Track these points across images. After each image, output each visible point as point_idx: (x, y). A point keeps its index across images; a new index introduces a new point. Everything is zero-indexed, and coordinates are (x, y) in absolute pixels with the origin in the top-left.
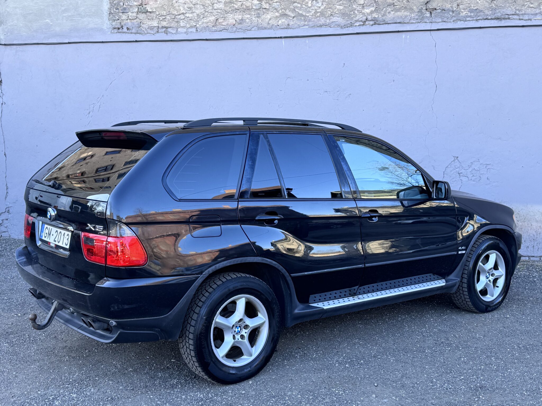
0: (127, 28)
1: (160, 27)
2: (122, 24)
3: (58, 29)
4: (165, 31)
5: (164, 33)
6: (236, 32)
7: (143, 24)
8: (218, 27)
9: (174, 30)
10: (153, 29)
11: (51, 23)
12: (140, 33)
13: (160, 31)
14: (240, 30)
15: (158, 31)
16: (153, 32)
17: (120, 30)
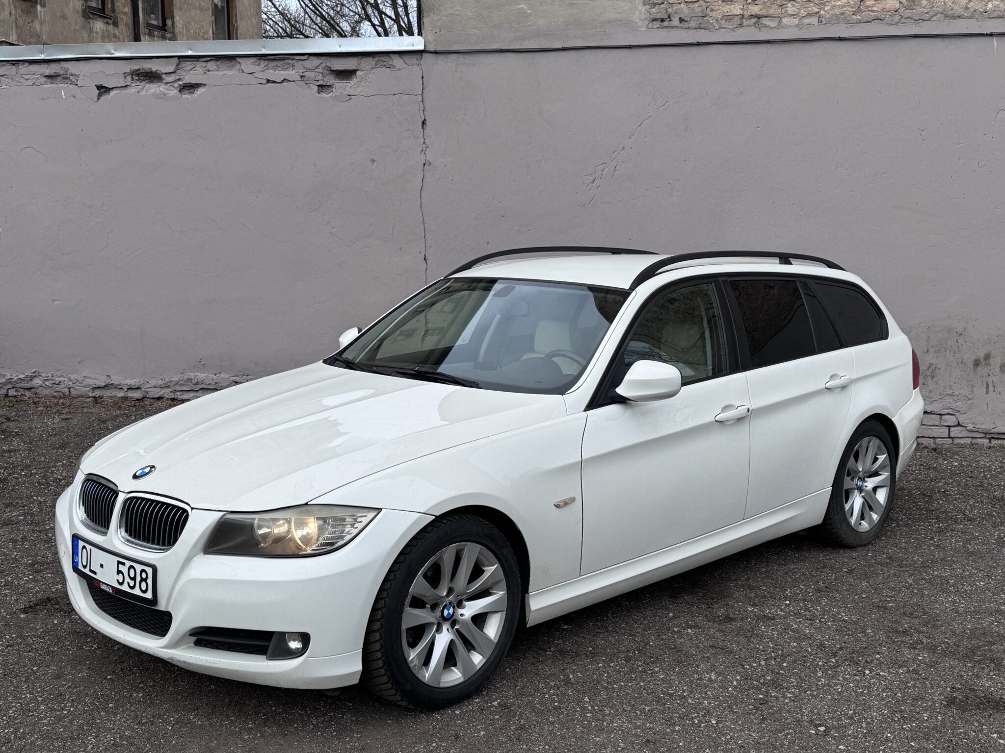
0: (680, 18)
1: (746, 16)
2: (670, 10)
3: (542, 22)
4: (755, 23)
5: (753, 27)
6: (900, 24)
7: (712, 10)
8: (863, 14)
9: (774, 21)
10: (732, 19)
11: (529, 11)
12: (704, 28)
13: (745, 22)
14: (909, 19)
15: (743, 23)
16: (732, 25)
17: (666, 24)
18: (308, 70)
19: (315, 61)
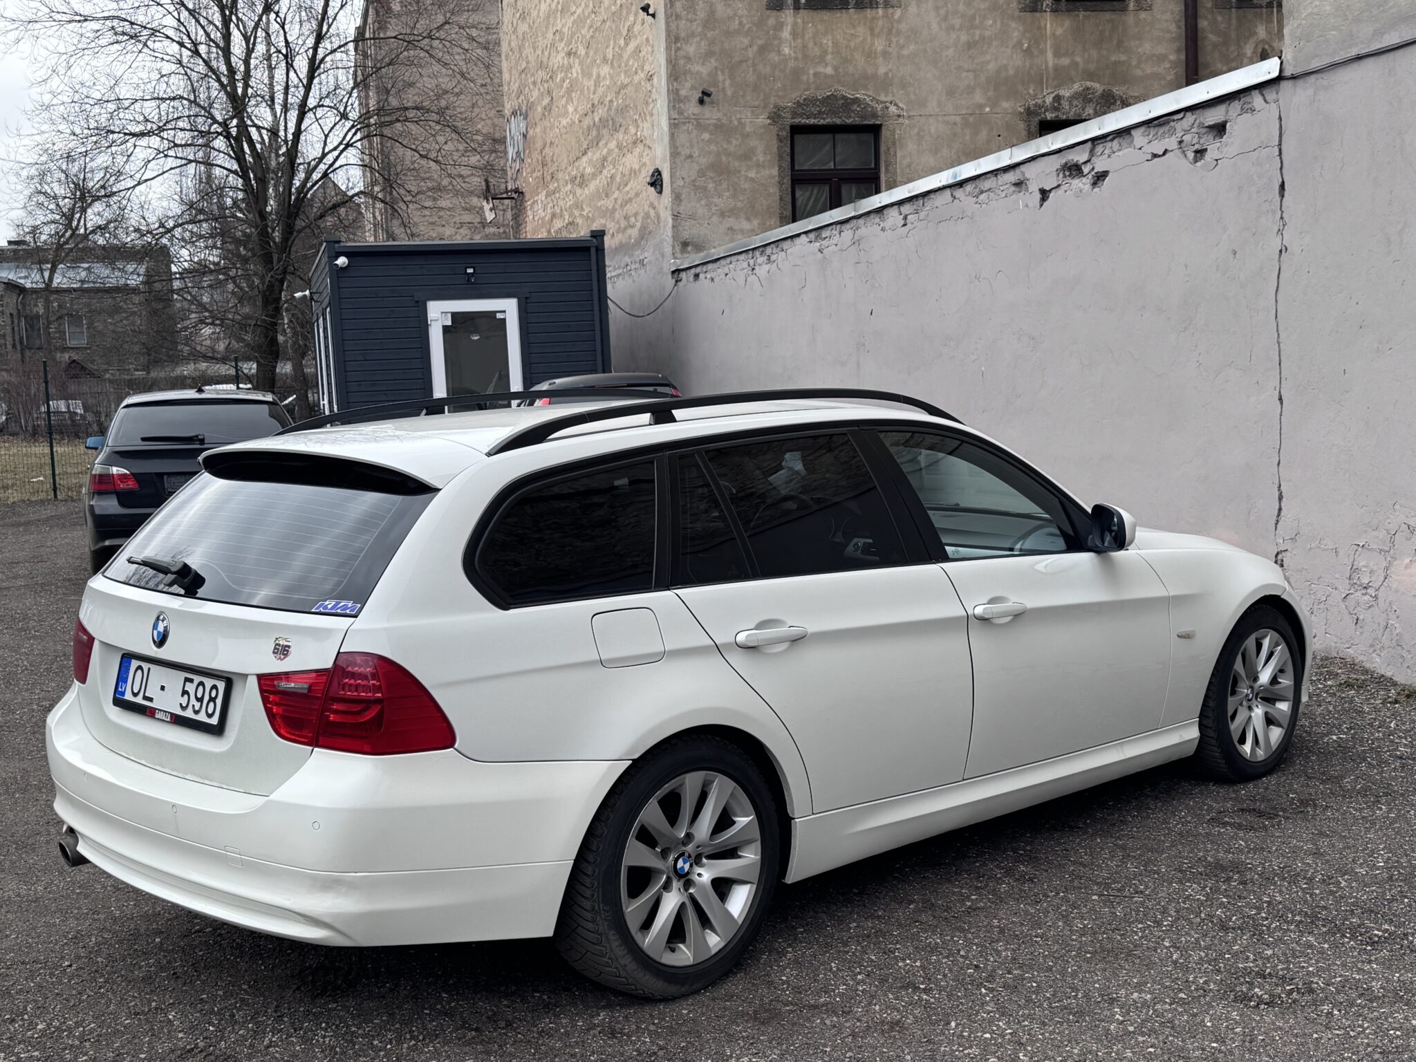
18: (1186, 132)
19: (1190, 118)
